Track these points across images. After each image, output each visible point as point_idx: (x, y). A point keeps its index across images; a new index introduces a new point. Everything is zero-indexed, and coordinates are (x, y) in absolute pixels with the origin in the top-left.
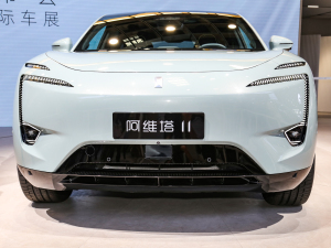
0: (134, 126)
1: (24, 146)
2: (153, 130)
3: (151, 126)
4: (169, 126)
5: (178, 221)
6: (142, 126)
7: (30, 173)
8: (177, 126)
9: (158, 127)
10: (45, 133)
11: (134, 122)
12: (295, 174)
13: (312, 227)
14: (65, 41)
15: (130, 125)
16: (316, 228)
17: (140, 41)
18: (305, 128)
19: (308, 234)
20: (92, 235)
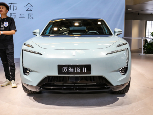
0: (65, 70)
1: (25, 76)
2: (72, 71)
3: (71, 70)
4: (78, 70)
5: (81, 101)
6: (68, 70)
7: (27, 86)
8: (81, 70)
9: (74, 70)
10: (32, 71)
11: (65, 68)
12: (123, 85)
13: (129, 103)
14: (37, 31)
15: (64, 69)
16: (130, 103)
17: (65, 28)
18: (127, 68)
19: (127, 106)
20: (50, 108)
